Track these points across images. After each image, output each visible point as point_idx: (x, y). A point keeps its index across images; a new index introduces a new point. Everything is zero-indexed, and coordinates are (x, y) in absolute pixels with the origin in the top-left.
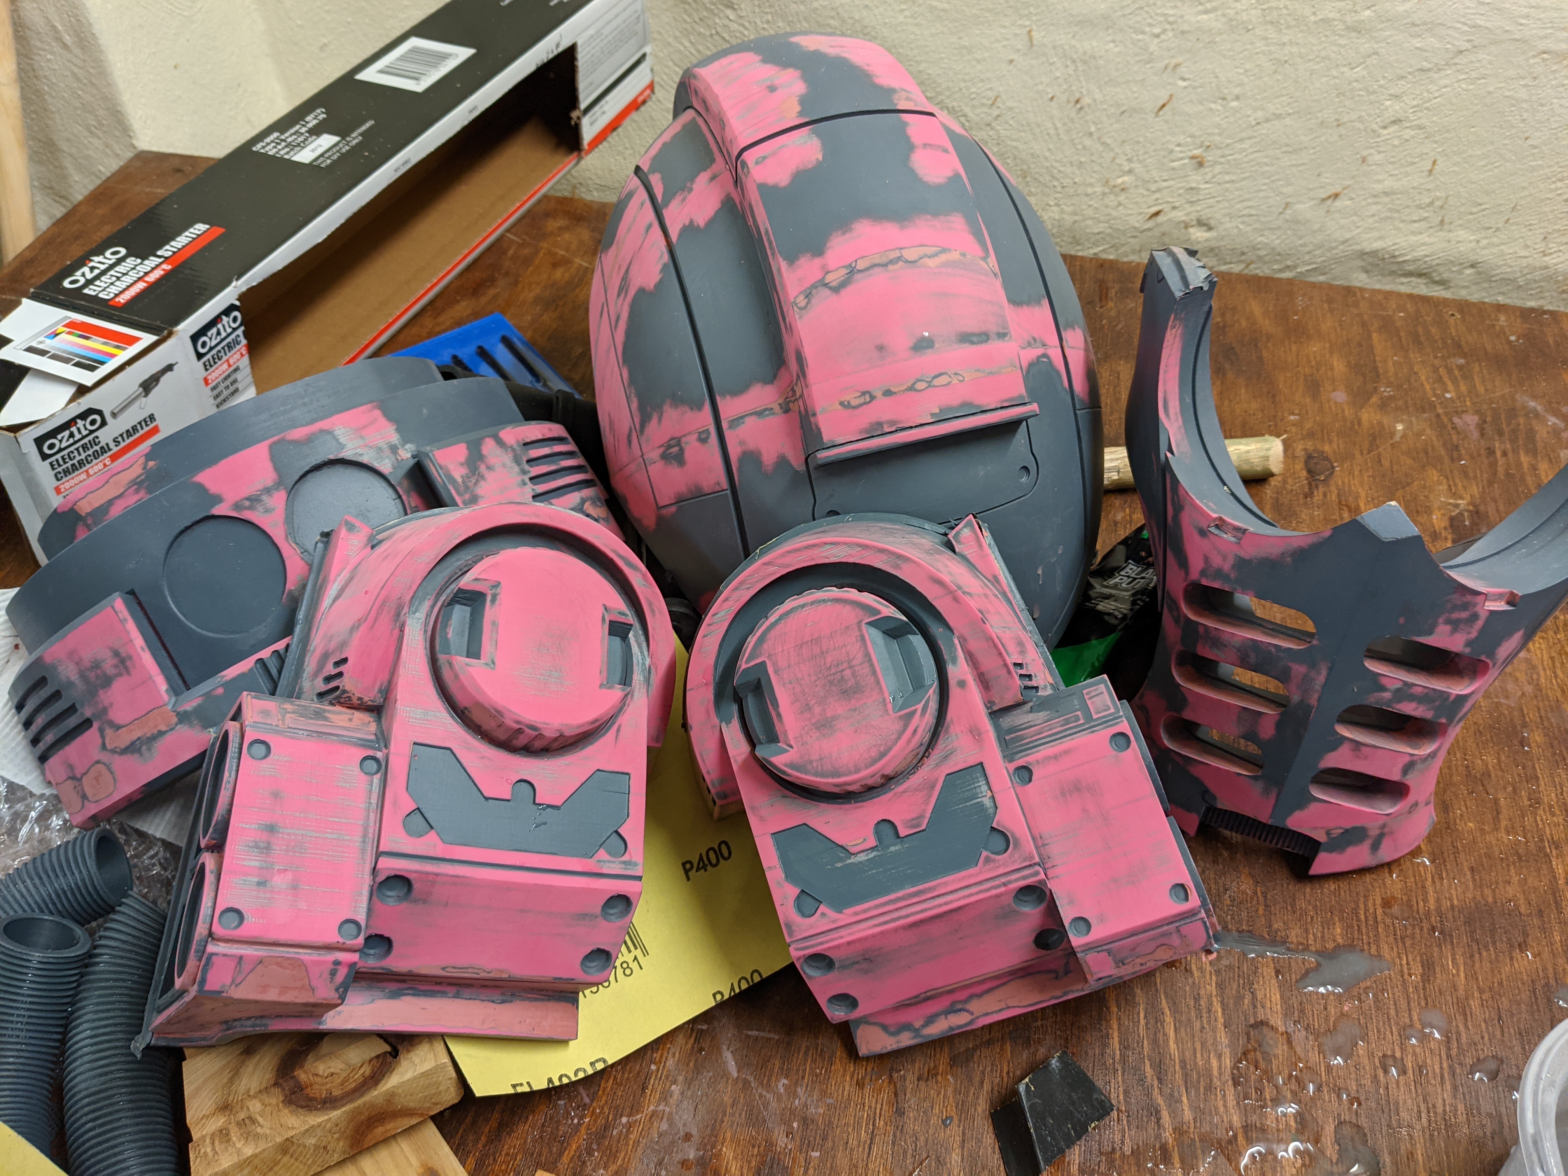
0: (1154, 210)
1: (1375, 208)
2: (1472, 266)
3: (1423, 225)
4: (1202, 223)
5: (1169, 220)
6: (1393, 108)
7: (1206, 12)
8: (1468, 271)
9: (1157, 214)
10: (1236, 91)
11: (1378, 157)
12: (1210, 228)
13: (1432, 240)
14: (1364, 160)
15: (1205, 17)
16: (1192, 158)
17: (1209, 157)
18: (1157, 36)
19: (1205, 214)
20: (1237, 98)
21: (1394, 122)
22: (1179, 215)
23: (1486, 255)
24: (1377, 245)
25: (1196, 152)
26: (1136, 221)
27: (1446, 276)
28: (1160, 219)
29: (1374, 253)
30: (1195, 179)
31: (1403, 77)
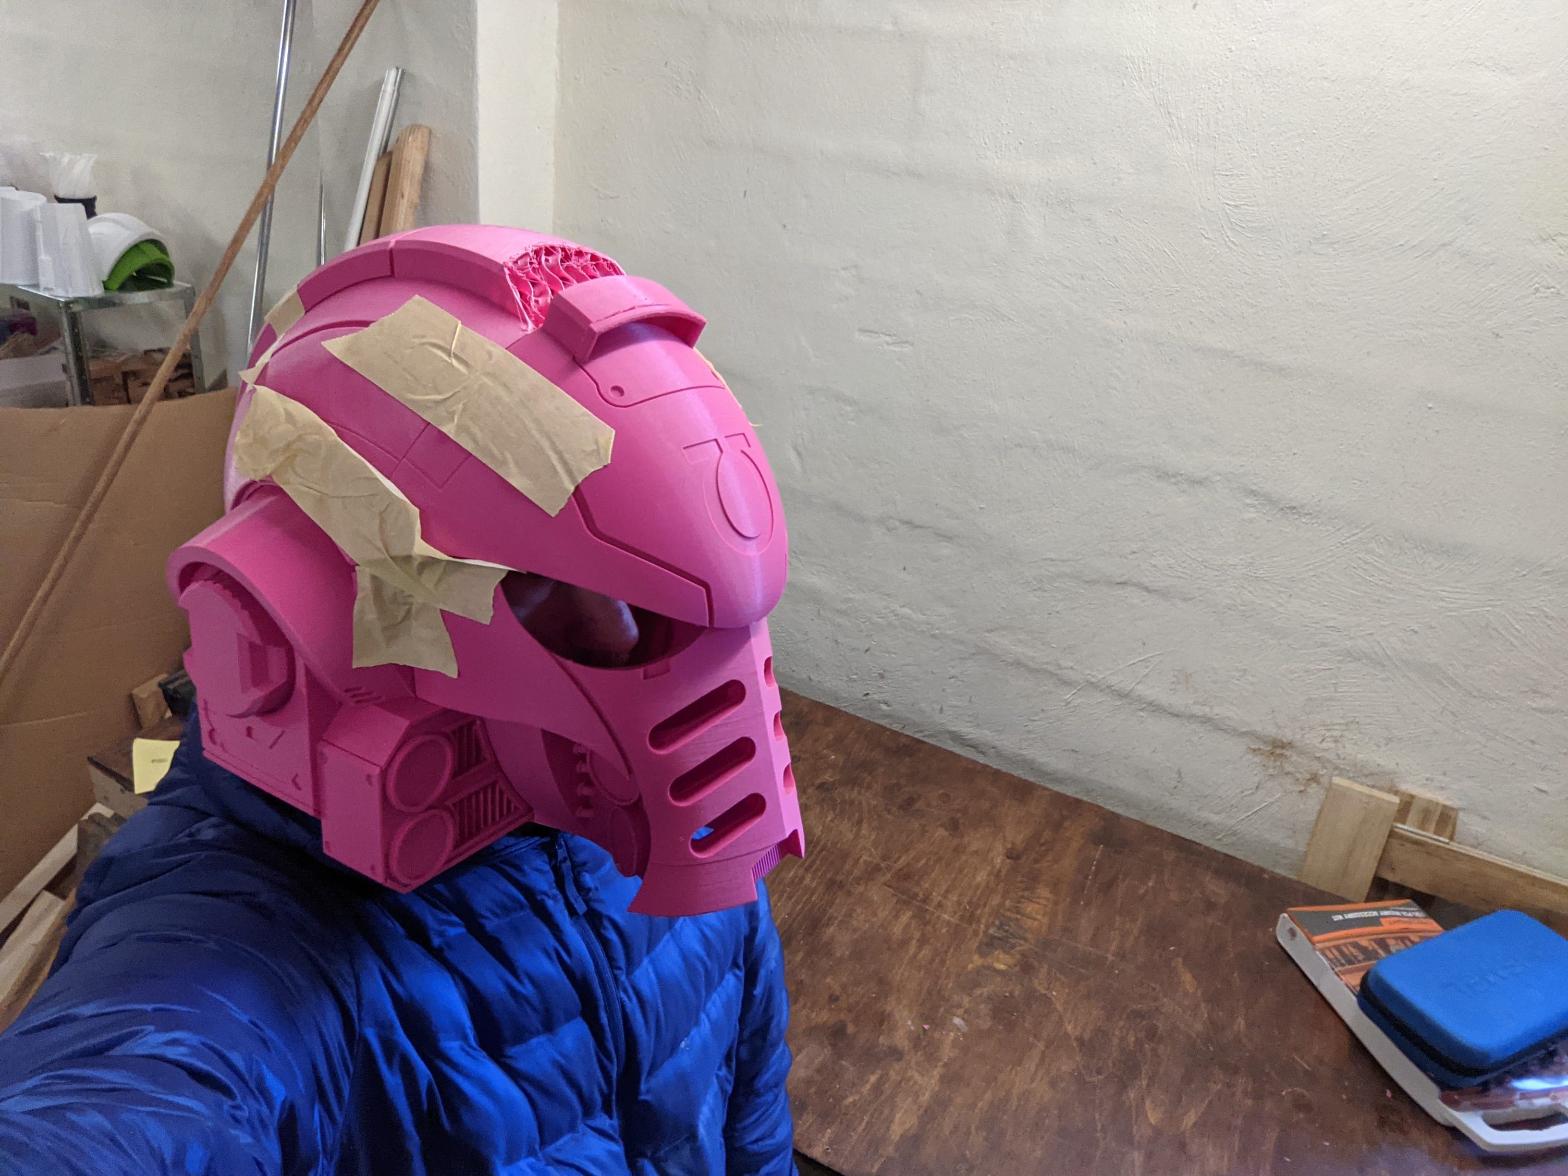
0: (866, 692)
1: (950, 712)
2: (993, 748)
3: (969, 724)
4: (886, 703)
5: (872, 698)
6: (953, 672)
7: (880, 618)
8: (993, 750)
9: (867, 694)
10: (894, 651)
11: (950, 690)
12: (888, 706)
13: (974, 732)
14: (944, 690)
15: (880, 620)
16: (879, 674)
17: (887, 675)
18: (863, 622)
19: (887, 698)
20: (894, 653)
21: (953, 677)
22: (876, 697)
23: (998, 744)
24: (954, 729)
25: (880, 672)
26: (860, 696)
27: (984, 750)
28: (868, 697)
29: (954, 732)
30: (881, 683)
31: (954, 660)
